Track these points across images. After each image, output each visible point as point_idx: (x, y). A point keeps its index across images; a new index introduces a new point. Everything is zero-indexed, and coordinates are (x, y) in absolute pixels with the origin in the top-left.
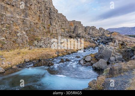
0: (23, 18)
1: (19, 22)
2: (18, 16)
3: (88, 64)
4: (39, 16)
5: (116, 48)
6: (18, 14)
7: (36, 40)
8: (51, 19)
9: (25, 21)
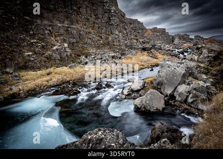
0: (67, 26)
1: (62, 31)
2: (59, 23)
3: (134, 96)
4: (94, 22)
5: (202, 65)
6: (60, 21)
7: (83, 54)
8: (111, 25)
9: (69, 29)
